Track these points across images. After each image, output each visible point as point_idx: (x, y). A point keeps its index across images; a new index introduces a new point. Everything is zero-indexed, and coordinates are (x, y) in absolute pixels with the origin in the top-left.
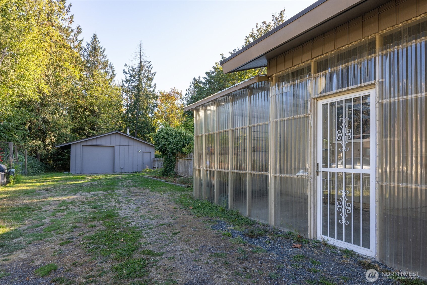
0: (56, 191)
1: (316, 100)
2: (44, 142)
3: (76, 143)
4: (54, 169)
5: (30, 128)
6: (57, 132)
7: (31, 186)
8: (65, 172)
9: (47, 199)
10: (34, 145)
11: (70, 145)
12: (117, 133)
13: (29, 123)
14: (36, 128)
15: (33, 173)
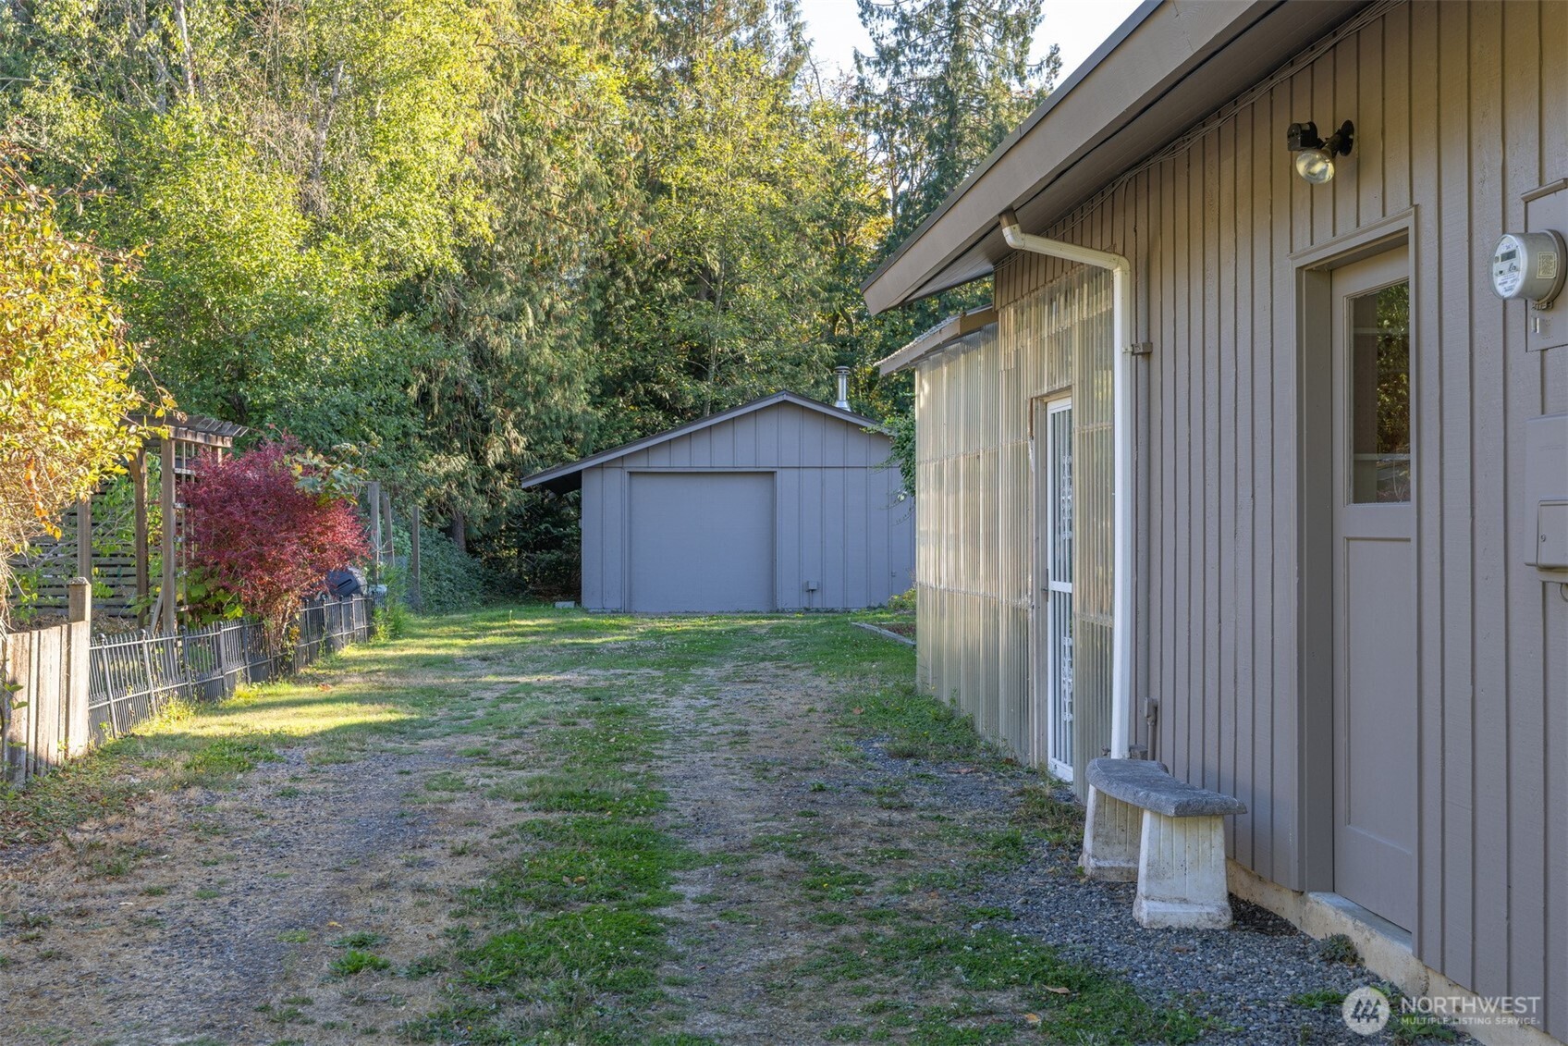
0: (511, 661)
1: (1042, 400)
2: (479, 458)
3: (601, 466)
4: (523, 587)
5: (424, 397)
6: (532, 408)
7: (438, 647)
8: (559, 605)
9: (483, 679)
10: (441, 472)
11: (579, 473)
12: (785, 402)
13: (423, 375)
14: (448, 395)
15: (439, 602)
